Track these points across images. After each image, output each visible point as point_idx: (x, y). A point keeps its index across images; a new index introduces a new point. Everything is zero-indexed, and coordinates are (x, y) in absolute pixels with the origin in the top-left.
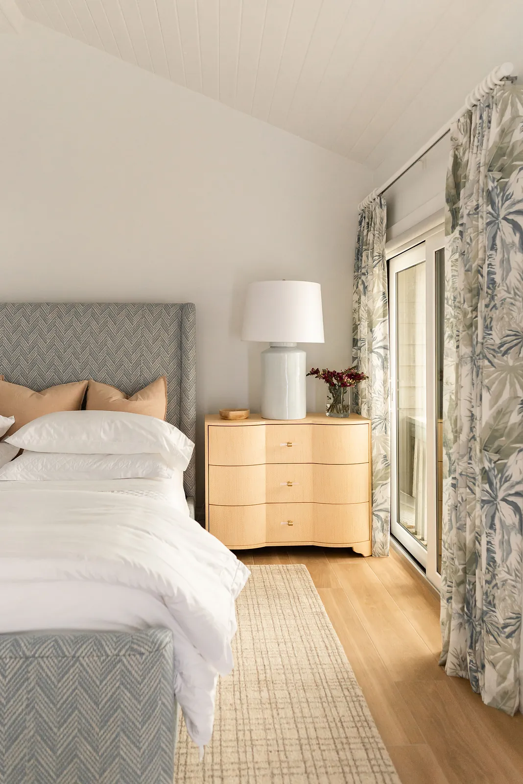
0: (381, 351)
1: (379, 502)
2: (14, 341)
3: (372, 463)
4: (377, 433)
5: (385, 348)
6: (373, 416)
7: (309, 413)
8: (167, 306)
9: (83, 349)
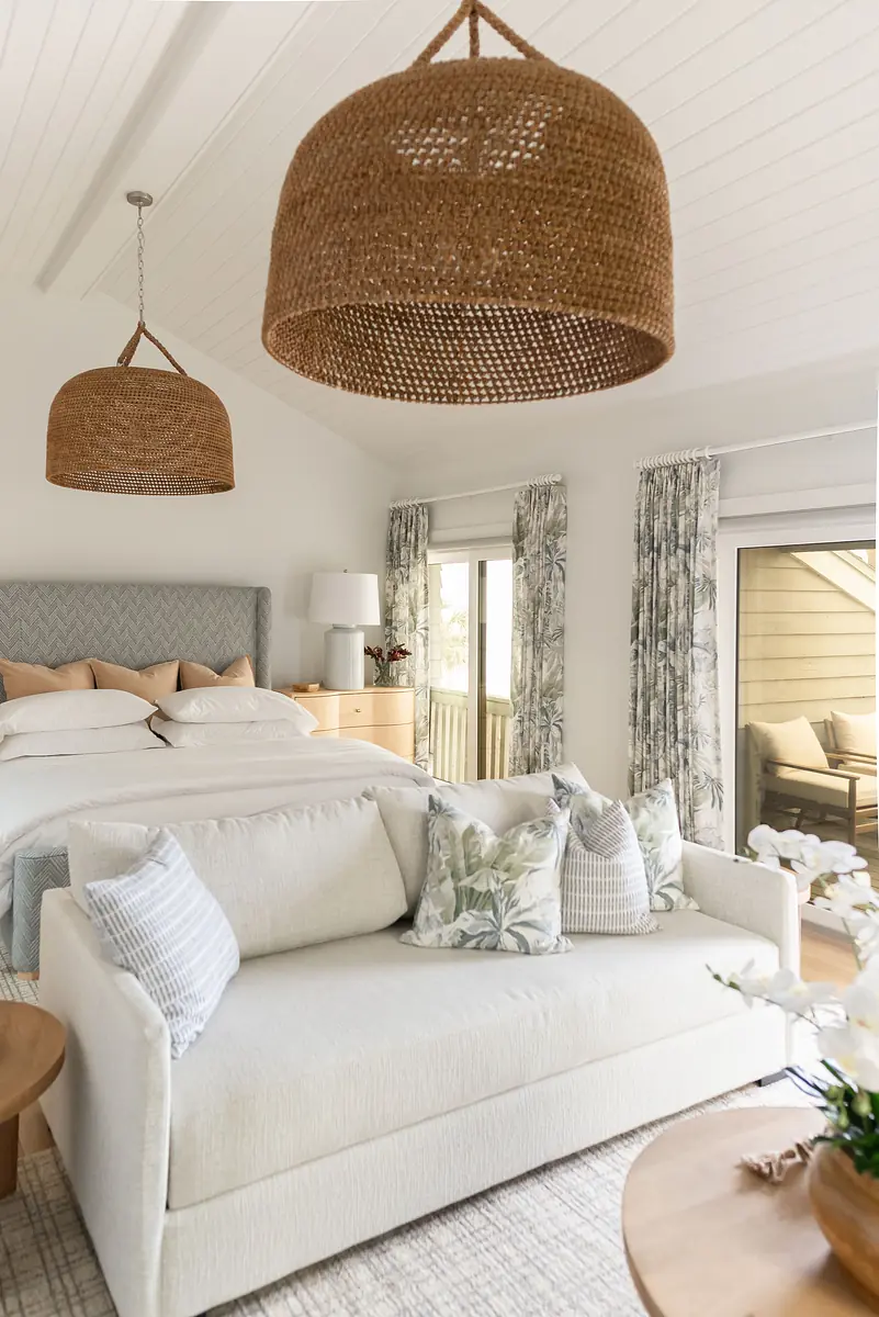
0: (423, 631)
1: (421, 754)
2: (105, 622)
3: (415, 723)
4: (419, 698)
5: (426, 629)
6: (416, 684)
7: (367, 684)
8: (245, 590)
9: (173, 630)
